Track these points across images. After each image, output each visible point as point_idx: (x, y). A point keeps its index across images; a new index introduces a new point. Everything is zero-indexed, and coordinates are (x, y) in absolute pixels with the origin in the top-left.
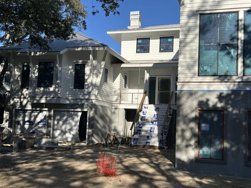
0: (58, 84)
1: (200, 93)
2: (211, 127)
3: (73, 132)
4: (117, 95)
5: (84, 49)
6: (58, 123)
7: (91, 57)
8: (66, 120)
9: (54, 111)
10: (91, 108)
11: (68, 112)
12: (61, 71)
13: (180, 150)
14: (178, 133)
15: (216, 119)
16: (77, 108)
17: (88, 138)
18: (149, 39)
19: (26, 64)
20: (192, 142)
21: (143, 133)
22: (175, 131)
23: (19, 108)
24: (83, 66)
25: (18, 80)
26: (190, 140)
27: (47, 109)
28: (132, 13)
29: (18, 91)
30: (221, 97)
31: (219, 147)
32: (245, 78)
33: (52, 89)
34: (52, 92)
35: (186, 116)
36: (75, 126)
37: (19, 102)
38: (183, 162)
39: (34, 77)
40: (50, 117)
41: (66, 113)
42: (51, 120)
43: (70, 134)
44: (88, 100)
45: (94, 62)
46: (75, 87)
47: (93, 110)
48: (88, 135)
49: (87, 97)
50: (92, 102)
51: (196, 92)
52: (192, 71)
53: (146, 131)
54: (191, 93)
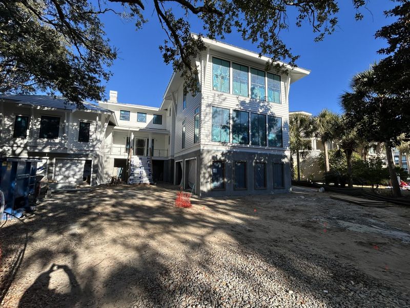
0: (64, 137)
1: (213, 151)
2: (218, 171)
3: (77, 177)
4: (109, 148)
5: (93, 111)
6: (60, 170)
7: (97, 118)
8: (70, 167)
9: (56, 159)
10: (96, 158)
11: (71, 160)
12: (68, 126)
13: (202, 185)
14: (202, 175)
15: (220, 166)
16: (81, 157)
17: (93, 181)
18: (130, 112)
19: (20, 115)
20: (209, 180)
21: (136, 175)
22: (200, 173)
23: (11, 156)
24: (88, 124)
25: (10, 130)
26: (208, 178)
27: (48, 158)
28: (111, 91)
29: (9, 140)
30: (223, 154)
31: (222, 181)
32: (233, 145)
33: (57, 141)
34: (57, 143)
35: (206, 165)
36: (79, 171)
37: (11, 150)
38: (204, 192)
39: (35, 129)
40: (51, 164)
41: (68, 161)
42: (53, 167)
43: (74, 178)
44: (92, 151)
45: (99, 122)
46: (80, 140)
47: (98, 159)
48: (93, 178)
49: (91, 149)
50: (96, 153)
51: (211, 151)
52: (209, 138)
53: (138, 174)
54: (208, 151)
